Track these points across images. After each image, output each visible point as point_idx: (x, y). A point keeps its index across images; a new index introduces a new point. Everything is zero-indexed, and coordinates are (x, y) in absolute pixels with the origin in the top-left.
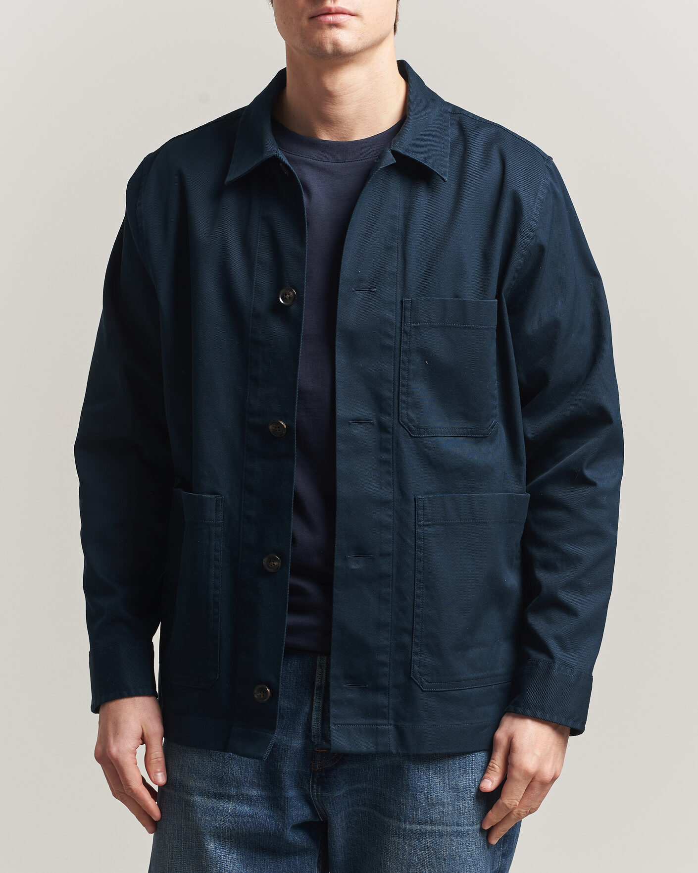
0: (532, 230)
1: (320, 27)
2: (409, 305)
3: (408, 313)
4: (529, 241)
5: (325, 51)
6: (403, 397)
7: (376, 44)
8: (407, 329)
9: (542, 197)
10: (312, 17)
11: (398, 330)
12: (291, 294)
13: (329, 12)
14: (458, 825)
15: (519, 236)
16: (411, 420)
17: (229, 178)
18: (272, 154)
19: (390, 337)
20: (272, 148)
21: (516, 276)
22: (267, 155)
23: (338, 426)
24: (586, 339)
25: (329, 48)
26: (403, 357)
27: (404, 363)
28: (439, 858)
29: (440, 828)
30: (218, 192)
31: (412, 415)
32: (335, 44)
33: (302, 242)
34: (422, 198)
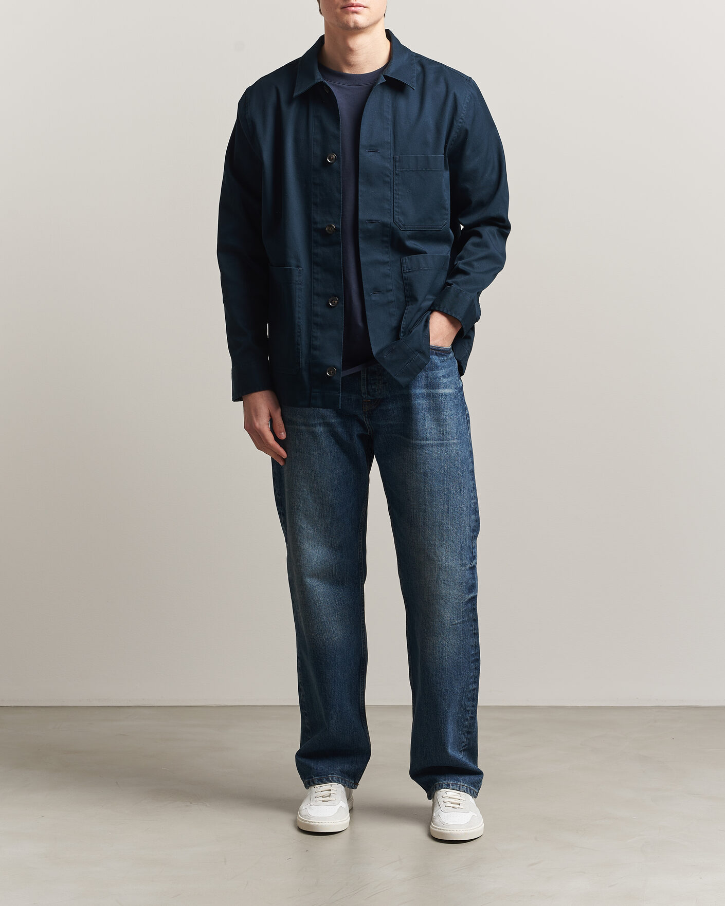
0: (462, 119)
1: (347, 13)
2: (397, 159)
3: (397, 164)
4: (460, 125)
5: (350, 26)
6: (396, 209)
7: (375, 23)
8: (397, 172)
9: (468, 101)
10: (343, 8)
11: (392, 173)
12: (334, 156)
13: (353, 6)
14: (441, 440)
15: (455, 121)
16: (401, 221)
17: (295, 94)
18: (319, 81)
19: (388, 176)
20: (319, 78)
21: (453, 143)
22: (316, 81)
23: (359, 224)
24: (494, 177)
25: (352, 25)
26: (396, 187)
27: (396, 191)
28: (432, 459)
29: (431, 442)
30: (290, 101)
31: (401, 219)
32: (355, 23)
33: (338, 129)
34: (402, 102)
